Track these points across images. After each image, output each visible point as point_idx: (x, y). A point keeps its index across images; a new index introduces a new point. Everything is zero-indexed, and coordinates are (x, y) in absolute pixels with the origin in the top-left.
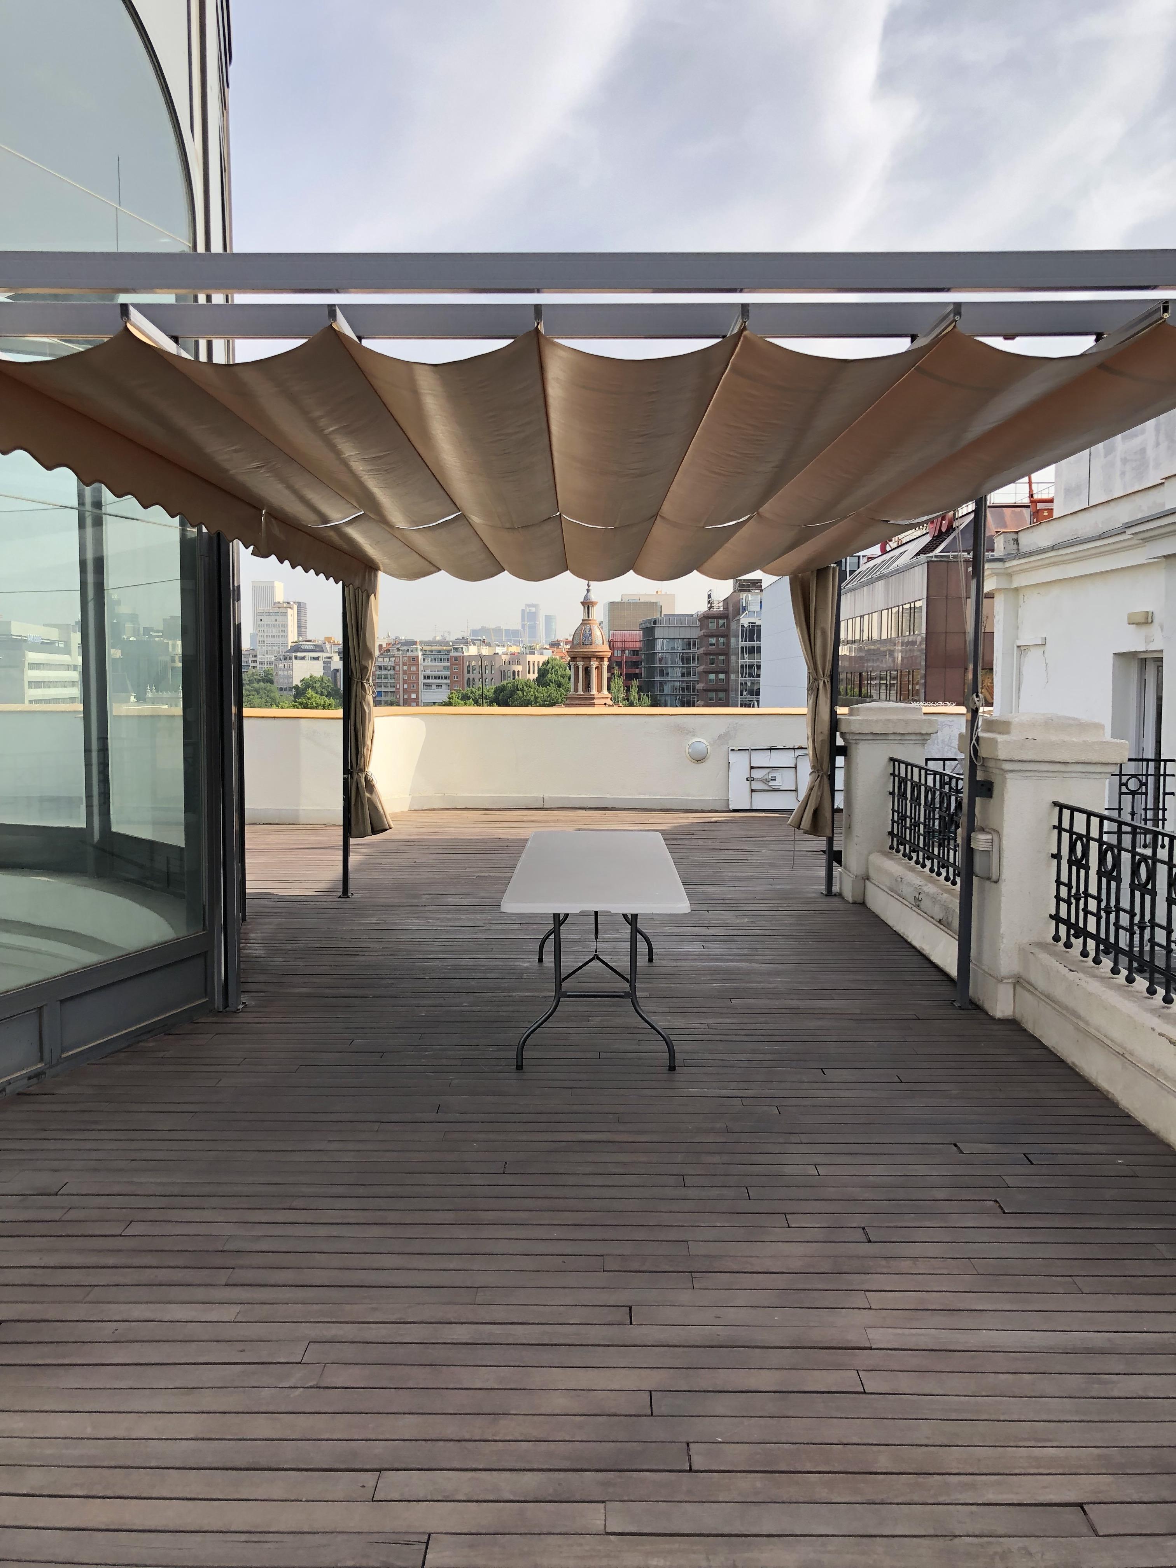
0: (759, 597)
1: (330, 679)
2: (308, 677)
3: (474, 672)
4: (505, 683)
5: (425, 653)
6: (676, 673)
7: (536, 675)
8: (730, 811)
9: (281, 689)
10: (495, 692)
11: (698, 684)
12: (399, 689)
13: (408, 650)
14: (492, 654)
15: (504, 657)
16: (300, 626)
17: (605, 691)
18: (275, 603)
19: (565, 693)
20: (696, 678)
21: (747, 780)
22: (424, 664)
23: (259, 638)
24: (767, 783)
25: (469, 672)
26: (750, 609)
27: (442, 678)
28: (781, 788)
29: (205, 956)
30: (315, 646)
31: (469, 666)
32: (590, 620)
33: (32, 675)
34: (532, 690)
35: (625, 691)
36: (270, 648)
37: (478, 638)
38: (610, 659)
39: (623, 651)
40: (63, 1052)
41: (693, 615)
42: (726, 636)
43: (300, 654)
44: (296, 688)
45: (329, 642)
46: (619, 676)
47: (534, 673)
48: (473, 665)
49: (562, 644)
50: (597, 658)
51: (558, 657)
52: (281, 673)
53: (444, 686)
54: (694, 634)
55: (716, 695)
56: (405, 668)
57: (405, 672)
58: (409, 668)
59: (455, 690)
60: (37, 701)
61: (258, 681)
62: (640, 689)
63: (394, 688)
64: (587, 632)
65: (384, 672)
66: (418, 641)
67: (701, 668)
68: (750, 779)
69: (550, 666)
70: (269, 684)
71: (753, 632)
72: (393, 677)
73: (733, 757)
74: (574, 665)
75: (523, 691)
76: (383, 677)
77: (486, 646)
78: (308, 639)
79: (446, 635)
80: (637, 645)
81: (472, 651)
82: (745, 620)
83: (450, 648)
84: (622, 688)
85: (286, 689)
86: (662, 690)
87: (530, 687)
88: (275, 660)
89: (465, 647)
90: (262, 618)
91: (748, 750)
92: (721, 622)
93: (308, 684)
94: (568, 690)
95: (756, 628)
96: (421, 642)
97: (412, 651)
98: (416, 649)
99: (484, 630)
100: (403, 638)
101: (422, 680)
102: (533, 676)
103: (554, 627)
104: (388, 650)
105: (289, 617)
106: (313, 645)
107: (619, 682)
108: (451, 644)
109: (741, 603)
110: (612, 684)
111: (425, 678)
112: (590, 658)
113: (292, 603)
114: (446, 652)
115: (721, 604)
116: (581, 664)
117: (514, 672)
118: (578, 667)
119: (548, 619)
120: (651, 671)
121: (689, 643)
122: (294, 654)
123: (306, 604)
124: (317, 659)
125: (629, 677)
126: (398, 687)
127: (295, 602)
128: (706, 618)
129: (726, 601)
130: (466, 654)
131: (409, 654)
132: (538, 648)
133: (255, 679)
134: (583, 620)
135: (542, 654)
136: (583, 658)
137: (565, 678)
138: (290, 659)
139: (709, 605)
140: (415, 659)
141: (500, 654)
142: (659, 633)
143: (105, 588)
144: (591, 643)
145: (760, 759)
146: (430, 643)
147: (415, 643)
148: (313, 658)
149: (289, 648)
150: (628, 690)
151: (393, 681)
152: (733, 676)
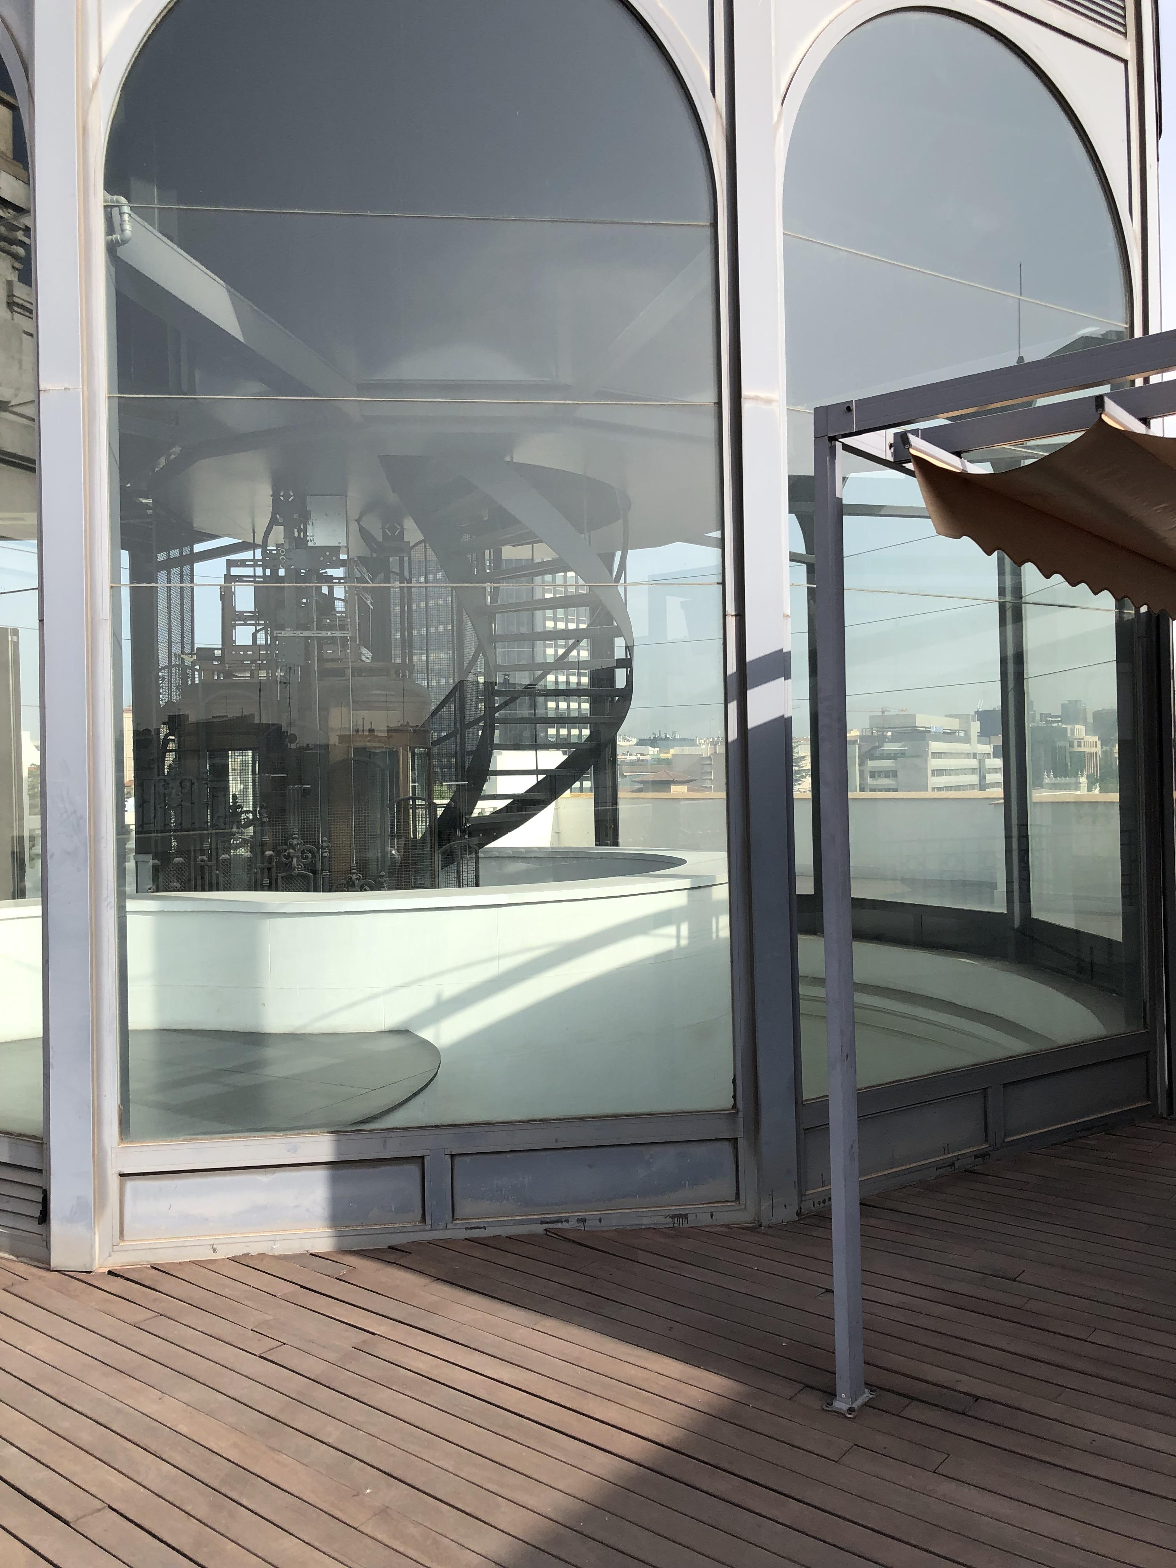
29: (1147, 1057)
33: (935, 763)
40: (1006, 1136)
60: (940, 789)
143: (1025, 677)
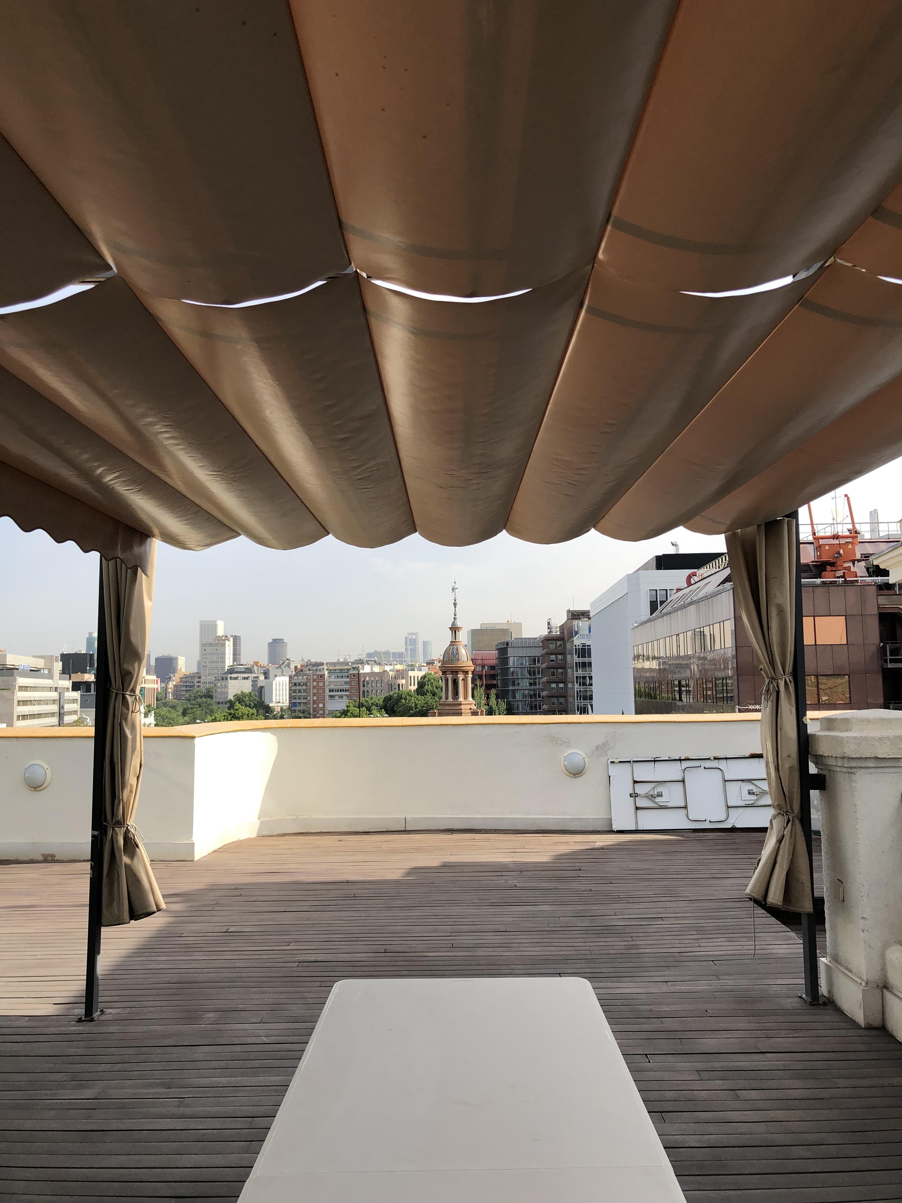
0: (588, 623)
1: (257, 694)
2: (239, 693)
3: (368, 685)
4: (391, 693)
5: (330, 672)
6: (525, 684)
7: (416, 687)
8: (614, 831)
9: (219, 703)
10: (384, 701)
11: (542, 692)
12: (310, 700)
13: (317, 670)
14: (382, 671)
15: (391, 673)
16: (236, 654)
17: (470, 699)
18: (216, 637)
19: (438, 701)
20: (541, 686)
21: (631, 796)
22: (330, 680)
23: (203, 664)
24: (653, 799)
25: (364, 686)
26: (581, 632)
27: (343, 690)
28: (670, 805)
30: (246, 669)
31: (364, 681)
32: (457, 642)
33: (21, 695)
34: (413, 698)
35: (485, 698)
36: (211, 671)
37: (371, 659)
38: (473, 672)
39: (483, 667)
41: (536, 638)
42: (563, 654)
43: (234, 675)
44: (230, 702)
45: (257, 666)
46: (481, 687)
47: (414, 685)
48: (367, 680)
49: (436, 662)
50: (463, 672)
51: (433, 672)
52: (219, 690)
53: (345, 697)
54: (538, 652)
55: (558, 700)
56: (315, 684)
57: (314, 687)
58: (318, 684)
59: (352, 700)
61: (201, 697)
62: (497, 697)
63: (306, 700)
64: (455, 652)
65: (298, 688)
66: (325, 662)
67: (545, 679)
68: (634, 795)
69: (427, 679)
70: (209, 699)
71: (585, 651)
72: (305, 691)
73: (614, 770)
74: (445, 678)
75: (405, 699)
76: (297, 691)
77: (377, 665)
78: (242, 663)
79: (347, 657)
80: (494, 662)
81: (367, 669)
82: (578, 641)
83: (349, 667)
84: (483, 695)
85: (222, 703)
86: (514, 697)
87: (411, 696)
88: (215, 680)
89: (361, 666)
90: (205, 648)
91: (630, 762)
92: (559, 643)
93: (240, 699)
94: (441, 698)
95: (586, 647)
96: (327, 663)
97: (320, 670)
98: (323, 669)
99: (376, 653)
100: (314, 661)
101: (327, 693)
102: (414, 688)
103: (429, 650)
104: (302, 670)
105: (227, 648)
106: (244, 668)
107: (481, 691)
108: (350, 664)
109: (574, 629)
110: (475, 693)
111: (330, 691)
112: (458, 672)
113: (229, 636)
114: (346, 671)
115: (558, 629)
116: (450, 677)
117: (399, 685)
118: (447, 679)
119: (425, 644)
120: (505, 682)
121: (534, 660)
122: (229, 675)
123: (240, 637)
124: (247, 678)
125: (489, 687)
126: (309, 699)
127: (232, 636)
128: (547, 640)
129: (562, 627)
130: (361, 672)
131: (318, 673)
132: (417, 665)
133: (199, 695)
134: (451, 642)
135: (420, 670)
136: (452, 672)
137: (439, 689)
138: (226, 679)
139: (549, 630)
140: (322, 676)
141: (388, 671)
142: (510, 652)
144: (458, 660)
145: (644, 772)
146: (334, 664)
147: (322, 664)
148: (244, 678)
149: (226, 670)
150: (488, 698)
151: (305, 694)
152: (570, 685)
